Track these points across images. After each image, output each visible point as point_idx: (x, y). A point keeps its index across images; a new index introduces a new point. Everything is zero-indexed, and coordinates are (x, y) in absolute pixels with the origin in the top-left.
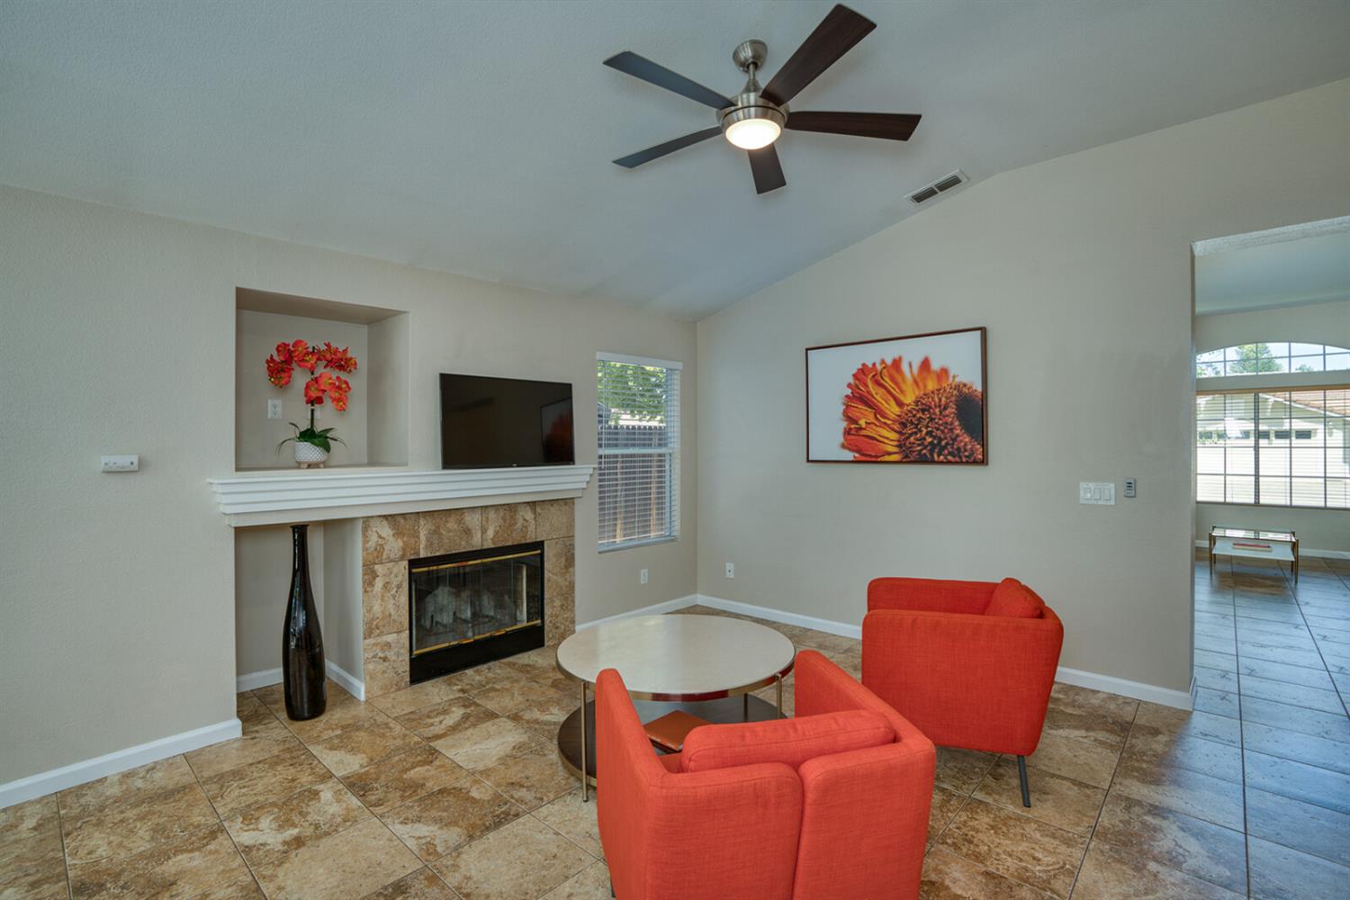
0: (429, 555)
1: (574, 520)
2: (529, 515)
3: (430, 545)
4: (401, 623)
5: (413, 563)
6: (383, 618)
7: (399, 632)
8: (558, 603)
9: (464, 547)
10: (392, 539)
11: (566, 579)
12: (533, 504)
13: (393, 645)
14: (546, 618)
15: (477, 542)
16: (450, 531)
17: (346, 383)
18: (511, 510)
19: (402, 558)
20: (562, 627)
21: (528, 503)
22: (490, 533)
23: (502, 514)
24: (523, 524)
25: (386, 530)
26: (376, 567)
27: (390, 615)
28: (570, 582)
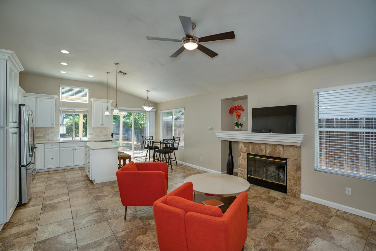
0: (252, 153)
1: (300, 154)
2: (281, 149)
3: (252, 151)
4: (245, 167)
5: (248, 154)
6: (242, 165)
7: (245, 169)
8: (292, 181)
9: (260, 154)
10: (244, 147)
11: (297, 175)
12: (283, 146)
13: (244, 172)
14: (287, 185)
15: (264, 153)
16: (257, 148)
17: (240, 113)
18: (275, 146)
19: (246, 152)
20: (294, 191)
21: (281, 145)
22: (268, 152)
23: (272, 147)
24: (279, 151)
25: (243, 145)
26: (241, 153)
27: (243, 164)
28: (298, 176)
